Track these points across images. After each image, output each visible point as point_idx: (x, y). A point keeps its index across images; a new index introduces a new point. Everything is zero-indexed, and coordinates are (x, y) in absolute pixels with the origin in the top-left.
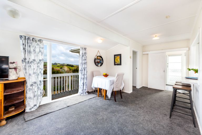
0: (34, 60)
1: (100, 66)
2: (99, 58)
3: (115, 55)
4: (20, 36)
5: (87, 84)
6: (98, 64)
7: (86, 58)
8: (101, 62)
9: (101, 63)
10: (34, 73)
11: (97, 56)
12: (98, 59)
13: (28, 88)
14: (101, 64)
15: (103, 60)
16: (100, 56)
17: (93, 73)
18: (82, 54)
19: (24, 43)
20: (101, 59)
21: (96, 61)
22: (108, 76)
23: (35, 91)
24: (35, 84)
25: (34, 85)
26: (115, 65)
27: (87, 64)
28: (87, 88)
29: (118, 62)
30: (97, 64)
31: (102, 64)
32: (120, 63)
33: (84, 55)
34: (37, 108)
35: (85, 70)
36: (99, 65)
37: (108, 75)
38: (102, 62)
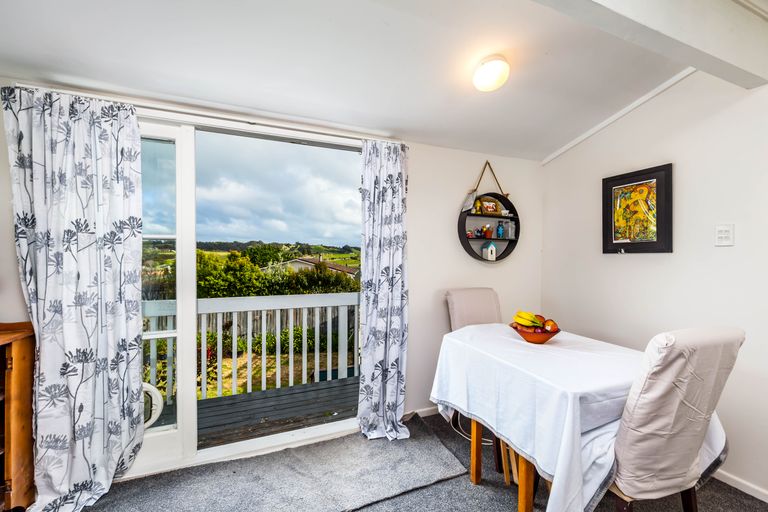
0: (81, 226)
1: (499, 258)
2: (489, 205)
3: (609, 184)
4: (4, 89)
5: (404, 373)
6: (486, 246)
7: (398, 210)
8: (506, 232)
9: (505, 240)
10: (79, 300)
11: (478, 198)
12: (483, 214)
13: (46, 384)
14: (504, 246)
15: (516, 219)
16: (495, 196)
17: (446, 303)
18: (376, 182)
19: (24, 129)
20: (505, 212)
21: (472, 225)
22: (556, 337)
23: (81, 407)
24: (79, 366)
25: (75, 370)
26: (609, 247)
27: (409, 243)
28: (401, 398)
29: (637, 228)
30: (475, 246)
31: (512, 244)
32: (658, 233)
33: (390, 191)
34: (91, 503)
35: (392, 285)
36: (491, 251)
37: (556, 331)
38: (511, 235)
